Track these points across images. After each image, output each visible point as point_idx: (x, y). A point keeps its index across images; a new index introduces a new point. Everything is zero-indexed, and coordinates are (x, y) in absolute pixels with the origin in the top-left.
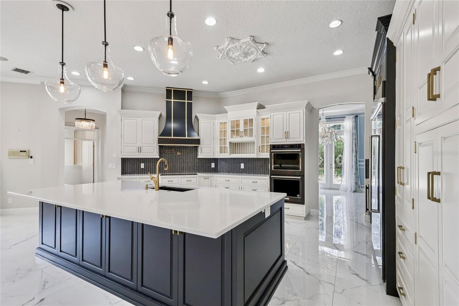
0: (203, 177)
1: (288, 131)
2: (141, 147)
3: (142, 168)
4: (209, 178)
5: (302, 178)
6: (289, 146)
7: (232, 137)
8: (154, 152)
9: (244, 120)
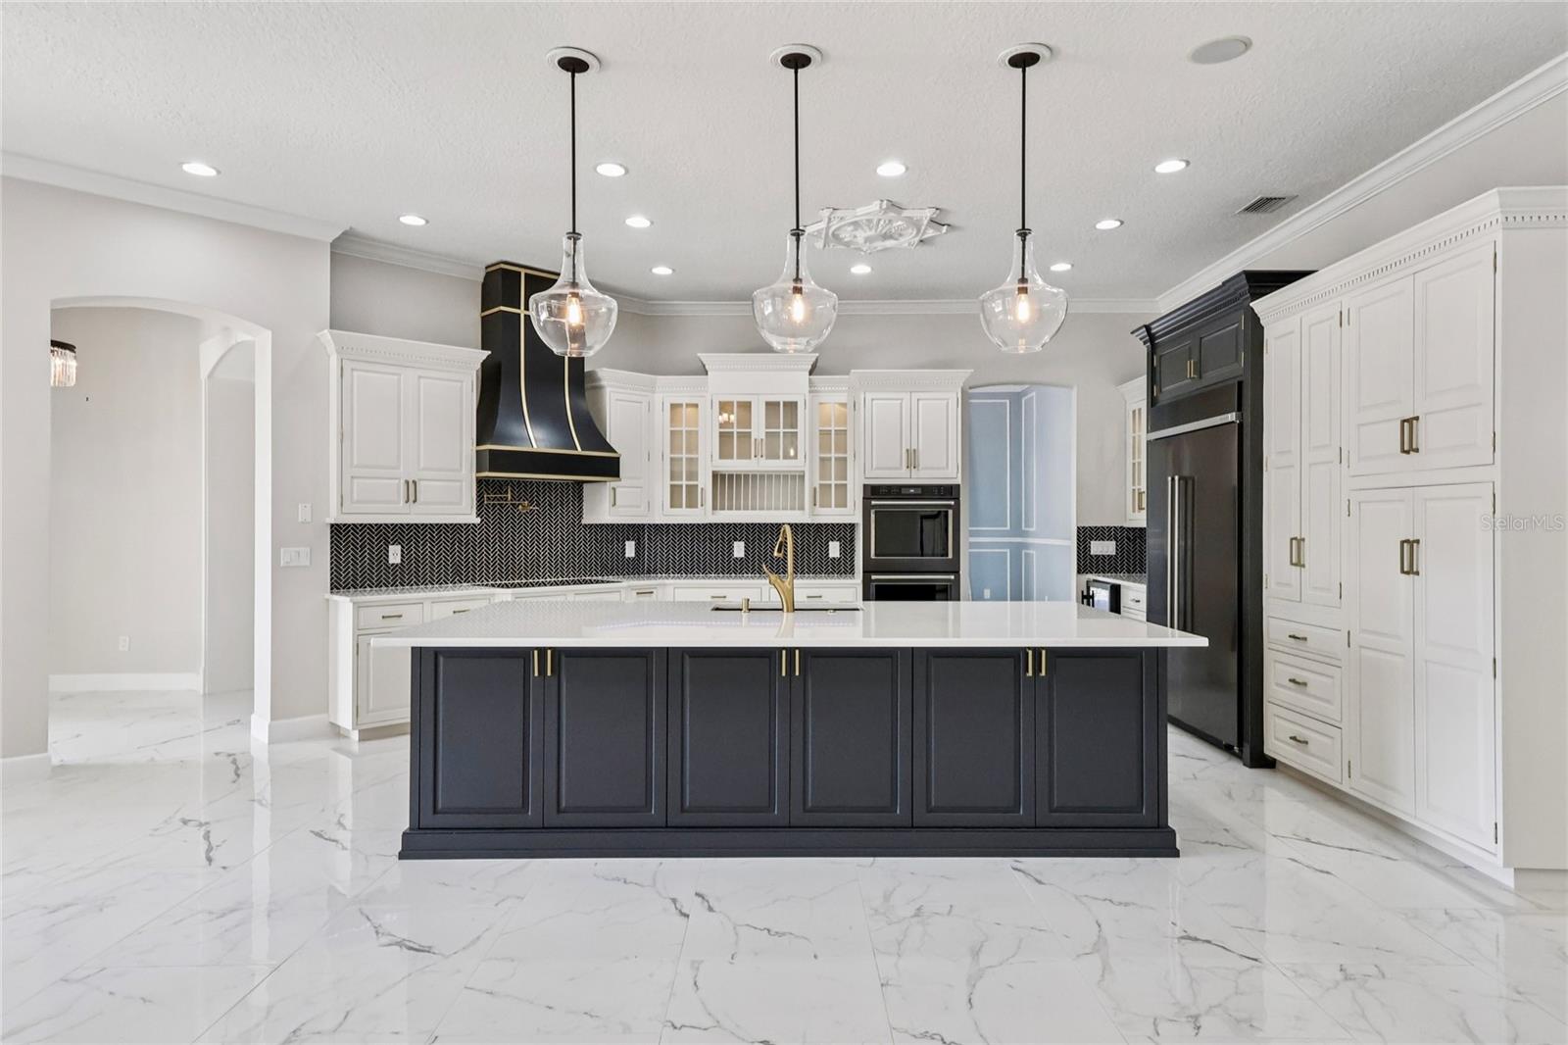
0: (632, 588)
1: (916, 448)
2: (415, 482)
3: (393, 565)
4: (652, 593)
5: (952, 577)
6: (919, 491)
7: (722, 456)
8: (460, 503)
9: (768, 404)
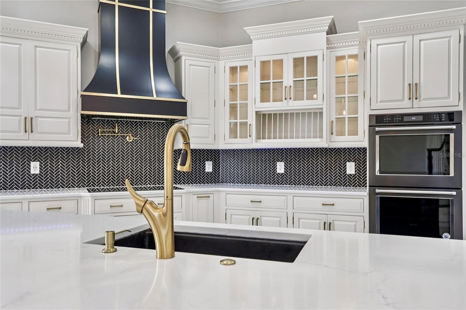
0: (194, 193)
1: (418, 82)
2: (32, 118)
3: (33, 175)
4: (209, 197)
5: (454, 193)
6: (421, 118)
7: (262, 101)
8: (69, 133)
9: (295, 60)
